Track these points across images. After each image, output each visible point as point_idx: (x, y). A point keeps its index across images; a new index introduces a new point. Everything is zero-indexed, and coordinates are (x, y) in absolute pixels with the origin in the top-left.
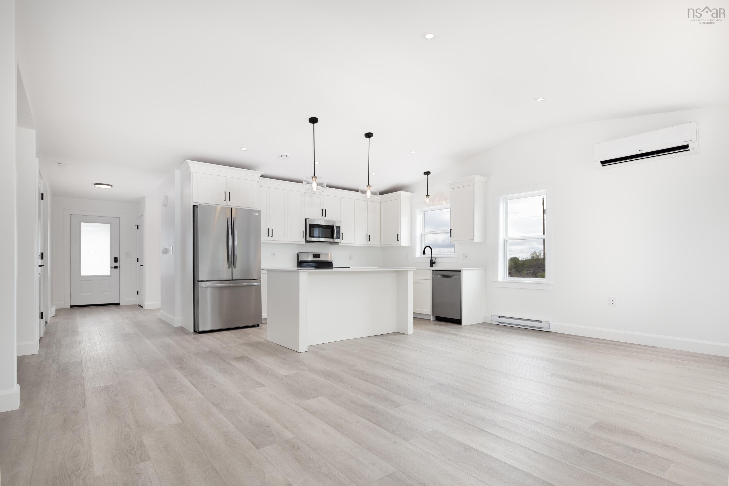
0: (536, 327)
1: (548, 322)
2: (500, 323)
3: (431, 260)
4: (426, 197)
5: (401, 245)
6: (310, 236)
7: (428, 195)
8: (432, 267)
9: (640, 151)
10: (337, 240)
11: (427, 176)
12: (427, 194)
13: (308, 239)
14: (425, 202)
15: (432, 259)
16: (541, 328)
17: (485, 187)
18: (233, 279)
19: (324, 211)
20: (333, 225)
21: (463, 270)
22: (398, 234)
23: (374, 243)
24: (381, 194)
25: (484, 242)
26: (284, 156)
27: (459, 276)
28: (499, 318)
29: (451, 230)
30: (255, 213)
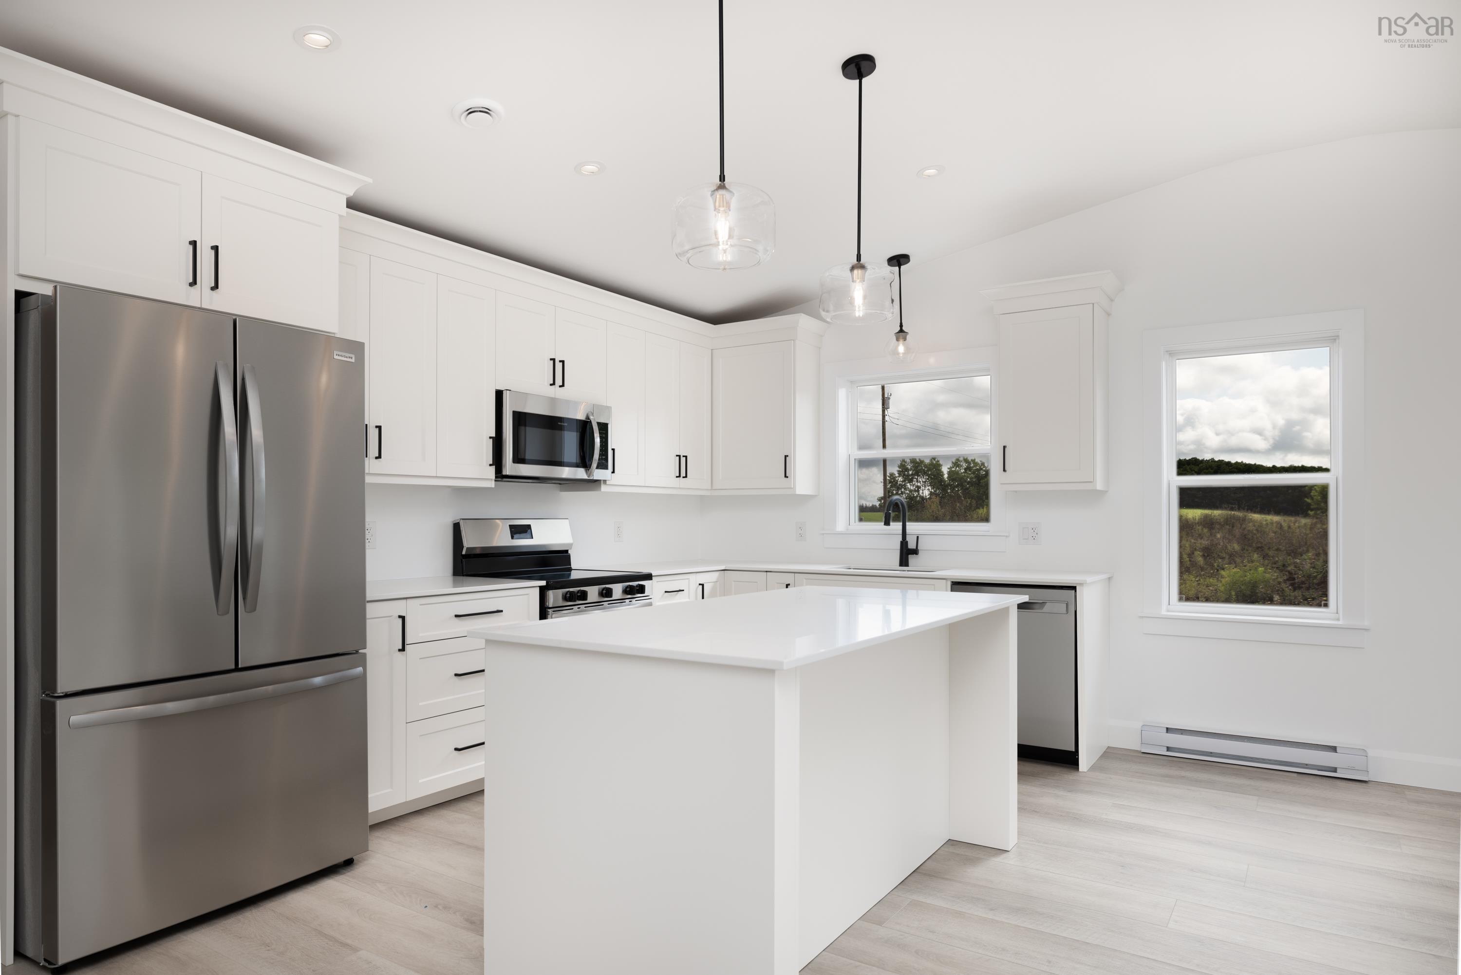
0: (1307, 765)
1: (1361, 749)
2: (1168, 749)
3: (904, 543)
4: (895, 336)
5: (798, 492)
6: (519, 459)
7: (901, 331)
8: (907, 565)
10: (598, 474)
11: (897, 268)
12: (899, 329)
13: (510, 467)
14: (895, 352)
15: (907, 539)
16: (1335, 770)
17: (1109, 314)
18: (240, 666)
19: (559, 366)
20: (589, 419)
21: (1081, 584)
22: (786, 457)
23: (696, 480)
24: (716, 319)
25: (1106, 492)
26: (480, 111)
27: (1067, 605)
28: (1169, 735)
29: (1004, 447)
30: (340, 353)
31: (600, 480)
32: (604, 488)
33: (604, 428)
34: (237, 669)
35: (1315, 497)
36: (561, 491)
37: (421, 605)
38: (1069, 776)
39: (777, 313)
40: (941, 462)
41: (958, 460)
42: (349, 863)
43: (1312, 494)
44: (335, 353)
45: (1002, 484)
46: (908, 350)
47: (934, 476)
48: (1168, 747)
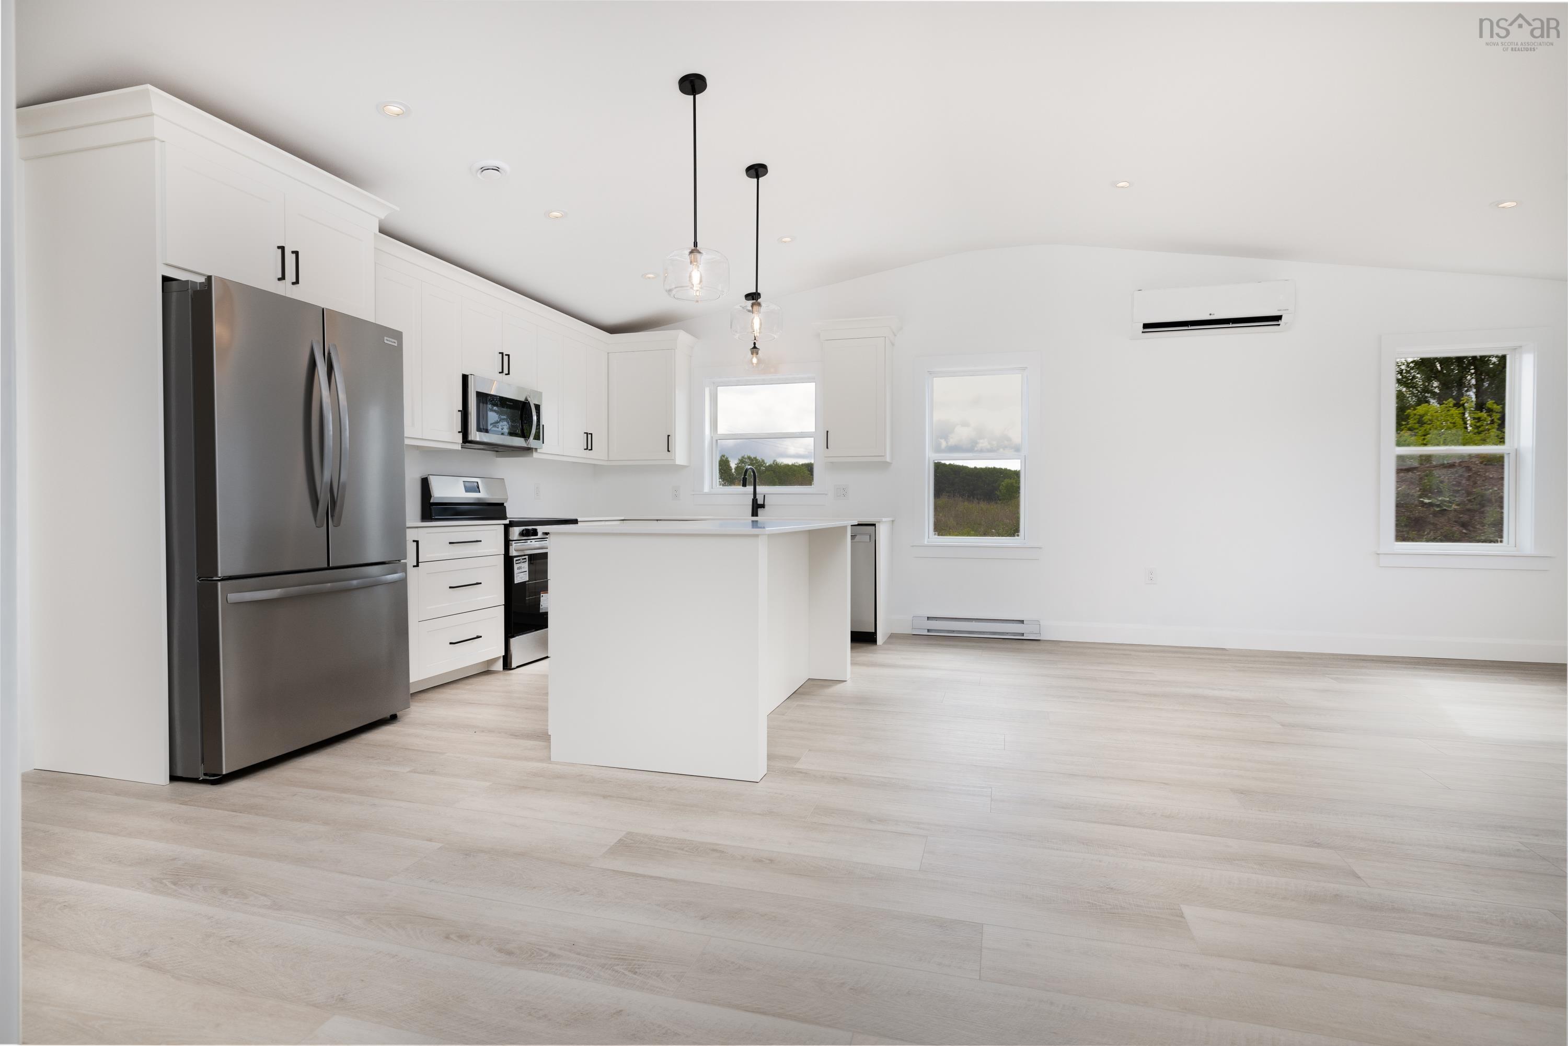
1: (1037, 622)
2: (929, 631)
3: (755, 500)
4: (750, 353)
5: (676, 463)
6: (481, 429)
7: (755, 347)
8: (757, 515)
9: (1210, 314)
10: (532, 442)
12: (753, 346)
13: (475, 435)
15: (757, 498)
16: (1023, 634)
17: (893, 345)
18: (331, 566)
19: (506, 358)
20: (527, 400)
21: (879, 522)
22: (668, 436)
23: (598, 454)
24: (613, 330)
25: (891, 463)
26: (492, 169)
27: (870, 536)
28: (930, 622)
29: (827, 432)
30: (388, 339)
31: (532, 448)
32: (535, 455)
33: (538, 407)
34: (329, 568)
35: (1002, 491)
36: (497, 457)
37: (427, 533)
38: (872, 647)
39: (657, 328)
40: (729, 459)
41: (743, 457)
42: (393, 718)
43: (1000, 488)
44: (385, 338)
45: (825, 457)
46: (759, 360)
47: (724, 470)
48: (928, 630)
